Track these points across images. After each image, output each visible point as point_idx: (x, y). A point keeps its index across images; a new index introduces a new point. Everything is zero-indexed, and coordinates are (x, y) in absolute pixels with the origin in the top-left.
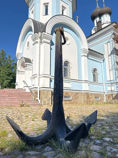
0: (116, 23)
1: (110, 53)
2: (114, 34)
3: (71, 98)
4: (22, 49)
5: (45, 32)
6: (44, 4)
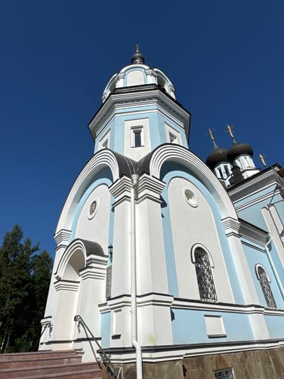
0: (279, 167)
1: (281, 228)
4: (72, 220)
5: (149, 174)
6: (132, 128)
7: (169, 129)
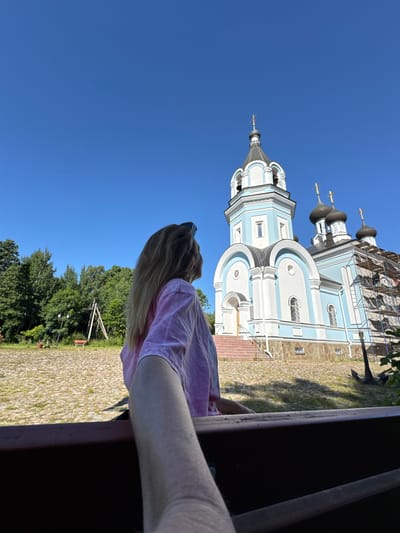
1: (351, 282)
2: (356, 255)
3: (303, 351)
5: (270, 266)
6: (256, 222)
7: (280, 220)
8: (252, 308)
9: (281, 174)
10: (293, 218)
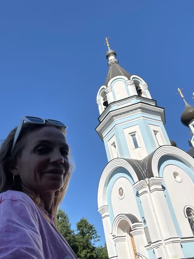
4: (106, 198)
5: (153, 177)
6: (129, 134)
7: (152, 128)
8: (146, 228)
9: (143, 85)
10: (165, 123)
